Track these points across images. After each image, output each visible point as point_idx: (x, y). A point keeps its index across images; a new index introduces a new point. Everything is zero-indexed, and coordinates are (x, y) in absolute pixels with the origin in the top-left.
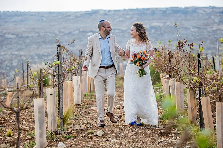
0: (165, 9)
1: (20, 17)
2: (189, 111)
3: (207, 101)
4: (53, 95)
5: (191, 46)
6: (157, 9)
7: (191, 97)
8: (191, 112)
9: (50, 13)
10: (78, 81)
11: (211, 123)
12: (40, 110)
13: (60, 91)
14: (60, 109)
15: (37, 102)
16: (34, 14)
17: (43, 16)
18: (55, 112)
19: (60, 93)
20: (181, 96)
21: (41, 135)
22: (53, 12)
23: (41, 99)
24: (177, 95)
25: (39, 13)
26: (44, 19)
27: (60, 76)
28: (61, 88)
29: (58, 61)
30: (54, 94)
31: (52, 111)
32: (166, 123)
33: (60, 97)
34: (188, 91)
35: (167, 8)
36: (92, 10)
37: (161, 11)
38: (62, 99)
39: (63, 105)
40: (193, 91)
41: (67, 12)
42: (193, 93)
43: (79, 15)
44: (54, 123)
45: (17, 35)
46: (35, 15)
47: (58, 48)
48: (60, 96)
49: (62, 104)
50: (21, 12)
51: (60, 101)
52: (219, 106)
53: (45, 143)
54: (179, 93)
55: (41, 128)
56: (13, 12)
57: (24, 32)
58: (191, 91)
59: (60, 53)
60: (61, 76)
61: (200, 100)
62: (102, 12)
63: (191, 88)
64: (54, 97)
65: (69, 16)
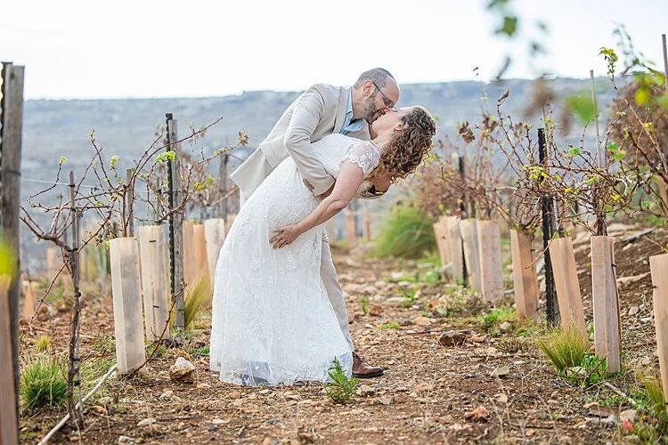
0: (438, 87)
1: (51, 115)
2: (518, 288)
3: (566, 248)
4: (157, 243)
5: (518, 131)
6: (416, 85)
7: (521, 249)
8: (523, 291)
9: (132, 102)
10: (217, 231)
11: (577, 308)
12: (126, 269)
13: (175, 236)
14: (175, 284)
15: (118, 247)
16: (88, 104)
17: (111, 111)
18: (164, 288)
19: (176, 242)
20: (493, 259)
21: (130, 336)
22: (138, 100)
23: (129, 239)
24: (483, 257)
25: (101, 101)
26: (116, 118)
27: (174, 197)
28: (178, 228)
29: (169, 150)
30: (161, 239)
31: (156, 286)
32: (456, 324)
33: (175, 252)
34: (513, 233)
35: (444, 84)
36: (244, 92)
37: (427, 90)
38: (181, 259)
39: (182, 274)
40: (527, 234)
41: (175, 100)
42: (526, 239)
43: (207, 104)
44: (161, 317)
45: (44, 162)
46: (90, 108)
47: (167, 123)
48: (176, 250)
49: (180, 271)
50: (54, 101)
51: (176, 263)
52: (600, 245)
53: (140, 356)
54: (490, 251)
55: (128, 315)
56: (32, 100)
57: (63, 152)
58: (521, 235)
59: (173, 134)
60: (177, 195)
61: (546, 245)
62: (270, 97)
63: (521, 225)
64: (161, 247)
65: (183, 107)
